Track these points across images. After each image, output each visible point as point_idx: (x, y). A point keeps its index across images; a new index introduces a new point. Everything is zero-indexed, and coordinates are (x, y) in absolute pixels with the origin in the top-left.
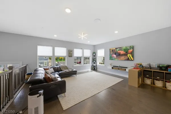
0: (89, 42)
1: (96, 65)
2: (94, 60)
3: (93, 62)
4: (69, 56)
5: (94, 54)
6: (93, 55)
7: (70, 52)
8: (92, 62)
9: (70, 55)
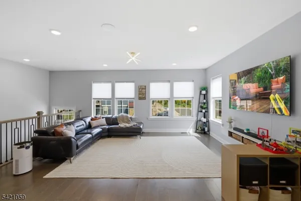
0: (175, 64)
1: (208, 121)
2: (204, 107)
3: (201, 112)
4: (140, 99)
5: (204, 92)
6: (201, 94)
7: (141, 90)
8: (198, 111)
9: (141, 96)
